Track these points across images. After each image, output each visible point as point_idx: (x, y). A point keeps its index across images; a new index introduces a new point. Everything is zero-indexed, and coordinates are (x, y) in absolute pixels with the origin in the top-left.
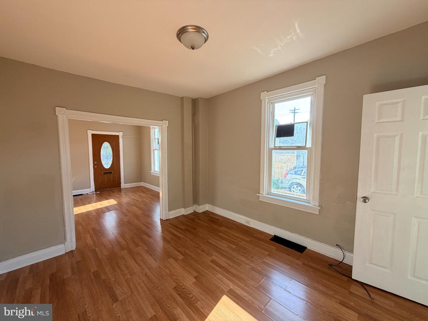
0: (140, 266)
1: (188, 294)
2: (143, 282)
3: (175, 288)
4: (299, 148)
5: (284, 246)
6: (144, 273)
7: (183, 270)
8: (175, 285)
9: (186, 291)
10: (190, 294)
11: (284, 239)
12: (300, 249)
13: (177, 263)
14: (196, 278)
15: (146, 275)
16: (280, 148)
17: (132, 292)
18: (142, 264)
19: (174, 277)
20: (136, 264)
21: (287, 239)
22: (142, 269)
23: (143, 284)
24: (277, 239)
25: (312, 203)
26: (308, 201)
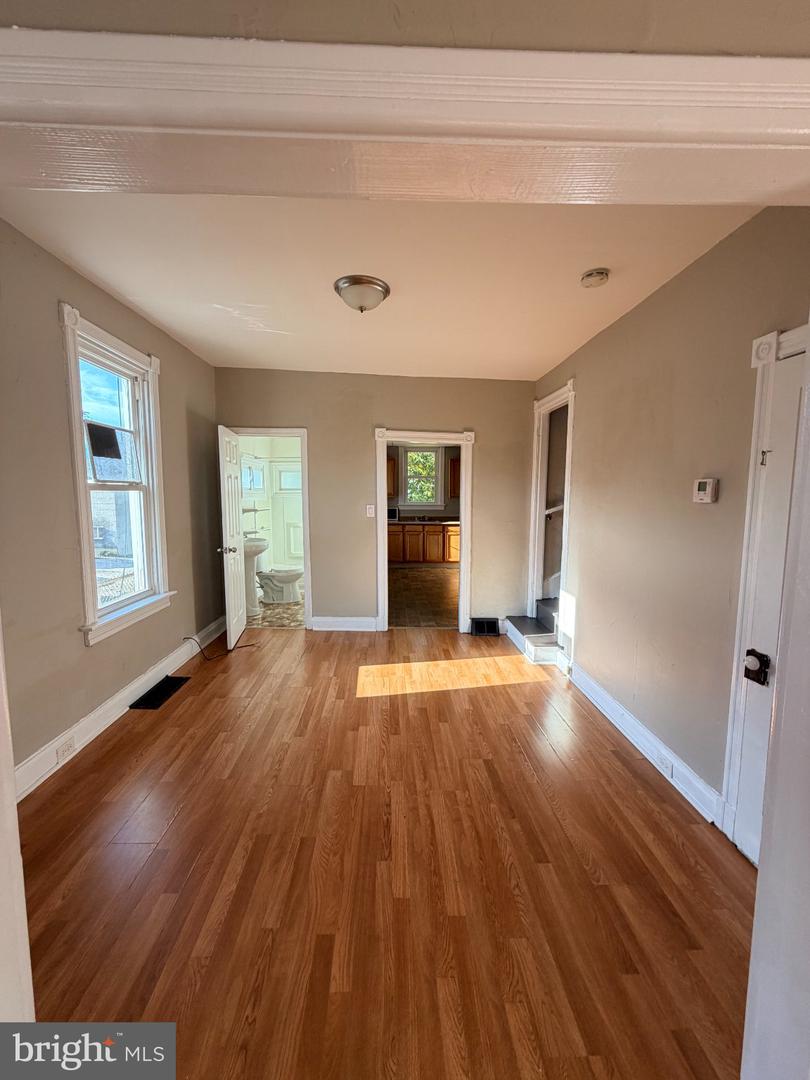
0: (428, 808)
1: (387, 720)
2: (436, 768)
3: (395, 734)
4: (132, 486)
5: (175, 692)
6: (427, 783)
7: (360, 751)
8: (392, 738)
9: (385, 723)
10: (384, 719)
13: (353, 767)
15: (425, 777)
16: (104, 485)
17: (460, 761)
18: (422, 811)
19: (384, 747)
20: (435, 820)
21: (141, 695)
22: (428, 796)
23: (439, 765)
25: (162, 591)
26: (151, 593)
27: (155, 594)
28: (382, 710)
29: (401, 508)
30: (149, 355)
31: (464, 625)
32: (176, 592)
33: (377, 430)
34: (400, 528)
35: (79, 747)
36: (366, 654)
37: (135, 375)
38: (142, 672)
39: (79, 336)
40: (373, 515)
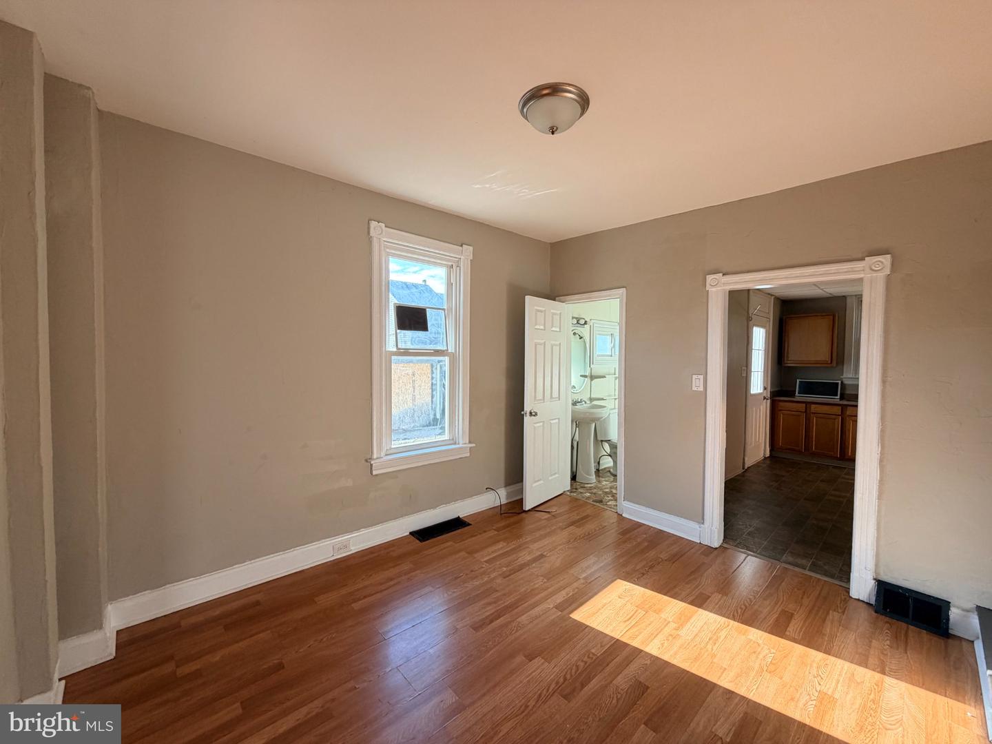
1: (578, 670)
3: (565, 697)
4: (438, 353)
5: (448, 533)
8: (556, 698)
9: (571, 673)
10: (577, 666)
11: (438, 524)
12: (455, 524)
14: (530, 658)
16: (406, 352)
19: (533, 703)
24: (424, 535)
25: (461, 442)
26: (452, 442)
27: (455, 444)
28: (588, 651)
29: (846, 382)
30: (462, 246)
31: (862, 585)
32: (474, 445)
33: (710, 278)
34: (838, 410)
35: (354, 549)
36: (651, 567)
37: (450, 264)
38: (434, 506)
39: (385, 241)
40: (701, 389)
